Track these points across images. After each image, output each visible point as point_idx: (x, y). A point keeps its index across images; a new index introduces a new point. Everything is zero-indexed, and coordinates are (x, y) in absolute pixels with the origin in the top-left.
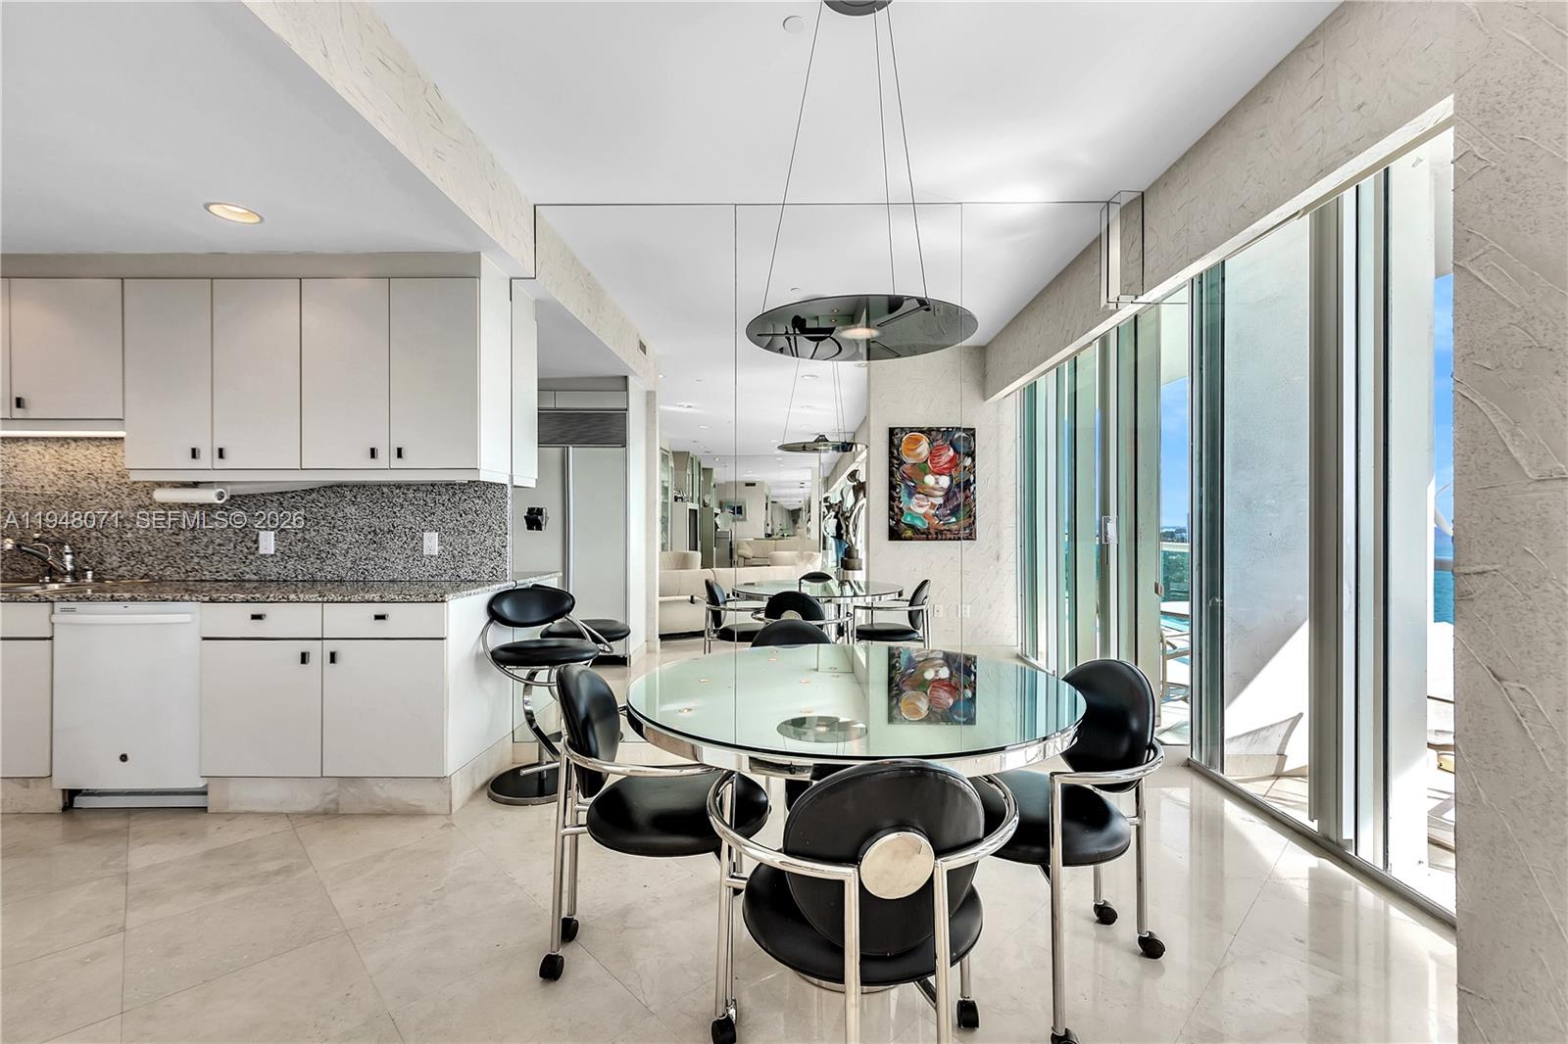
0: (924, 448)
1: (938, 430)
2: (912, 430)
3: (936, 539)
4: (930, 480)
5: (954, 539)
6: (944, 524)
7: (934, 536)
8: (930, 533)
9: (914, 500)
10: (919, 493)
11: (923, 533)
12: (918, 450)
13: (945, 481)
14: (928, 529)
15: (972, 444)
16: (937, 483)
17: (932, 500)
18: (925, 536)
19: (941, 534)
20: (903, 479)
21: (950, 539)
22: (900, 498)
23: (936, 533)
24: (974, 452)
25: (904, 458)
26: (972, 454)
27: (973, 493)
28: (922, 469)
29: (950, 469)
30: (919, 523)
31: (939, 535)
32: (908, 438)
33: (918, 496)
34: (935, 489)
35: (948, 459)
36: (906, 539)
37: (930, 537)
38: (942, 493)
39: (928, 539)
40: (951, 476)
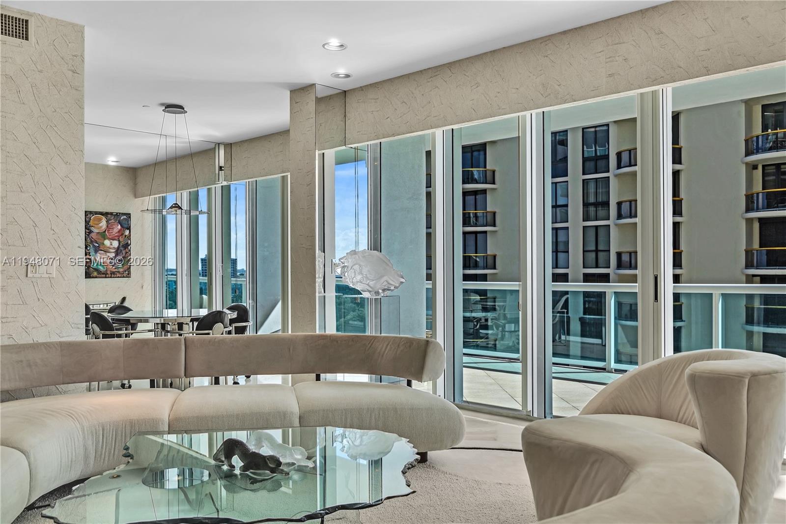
0: (103, 224)
1: (111, 214)
2: (96, 213)
3: (111, 277)
4: (107, 243)
5: (121, 277)
6: (115, 268)
7: (110, 275)
8: (107, 274)
9: (98, 255)
10: (102, 250)
11: (103, 274)
12: (101, 225)
13: (116, 244)
14: (106, 271)
15: (129, 222)
16: (111, 245)
17: (108, 254)
18: (104, 275)
19: (114, 274)
20: (92, 242)
21: (119, 277)
22: (89, 253)
23: (111, 274)
24: (130, 227)
25: (92, 229)
26: (129, 228)
27: (130, 251)
28: (103, 235)
29: (119, 236)
30: (101, 268)
31: (113, 275)
32: (94, 218)
33: (100, 252)
34: (110, 248)
35: (117, 231)
36: (93, 277)
37: (107, 276)
38: (114, 251)
39: (106, 277)
40: (119, 241)
